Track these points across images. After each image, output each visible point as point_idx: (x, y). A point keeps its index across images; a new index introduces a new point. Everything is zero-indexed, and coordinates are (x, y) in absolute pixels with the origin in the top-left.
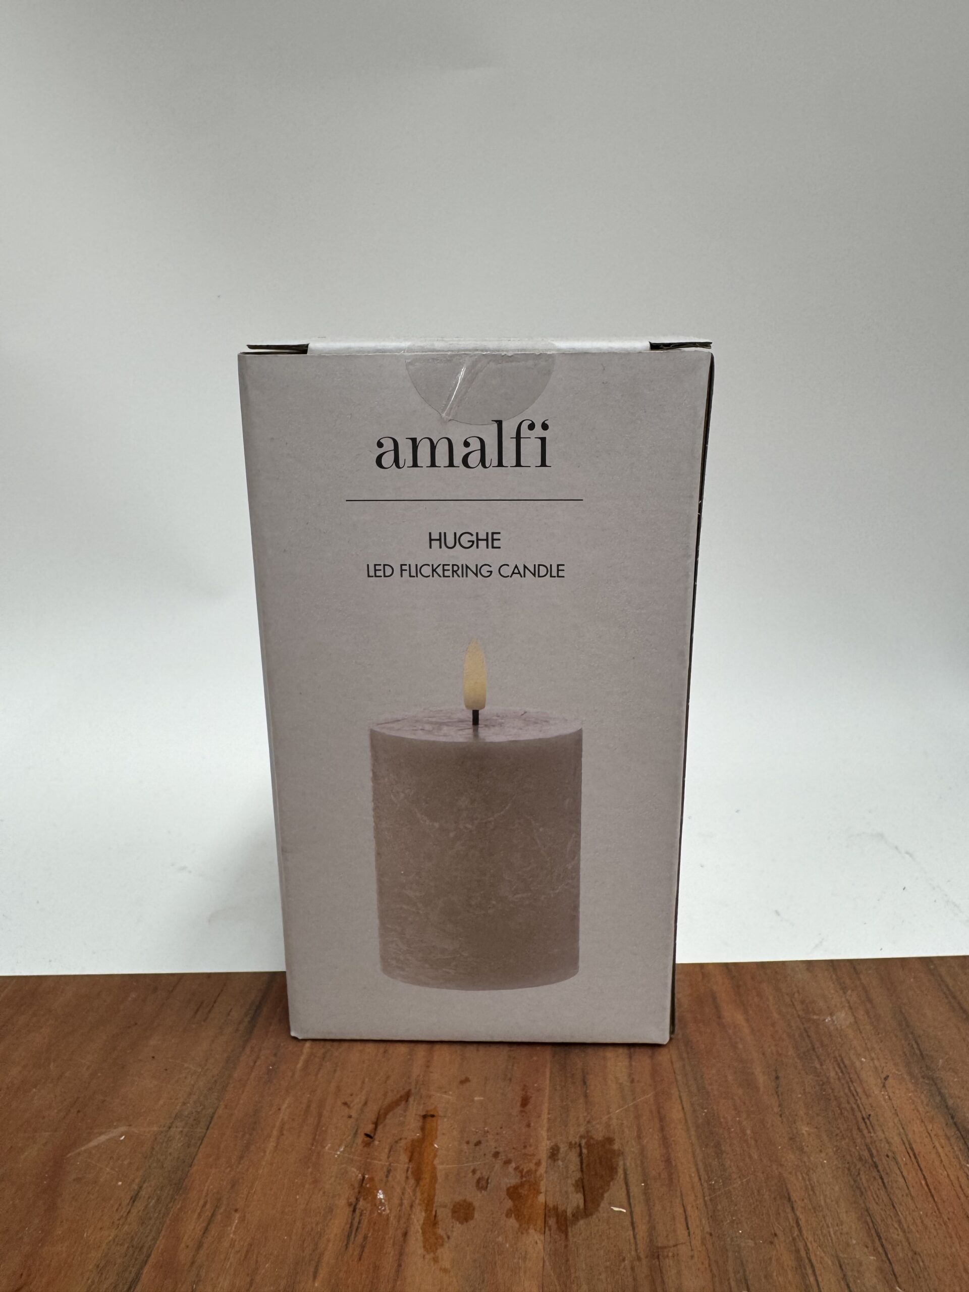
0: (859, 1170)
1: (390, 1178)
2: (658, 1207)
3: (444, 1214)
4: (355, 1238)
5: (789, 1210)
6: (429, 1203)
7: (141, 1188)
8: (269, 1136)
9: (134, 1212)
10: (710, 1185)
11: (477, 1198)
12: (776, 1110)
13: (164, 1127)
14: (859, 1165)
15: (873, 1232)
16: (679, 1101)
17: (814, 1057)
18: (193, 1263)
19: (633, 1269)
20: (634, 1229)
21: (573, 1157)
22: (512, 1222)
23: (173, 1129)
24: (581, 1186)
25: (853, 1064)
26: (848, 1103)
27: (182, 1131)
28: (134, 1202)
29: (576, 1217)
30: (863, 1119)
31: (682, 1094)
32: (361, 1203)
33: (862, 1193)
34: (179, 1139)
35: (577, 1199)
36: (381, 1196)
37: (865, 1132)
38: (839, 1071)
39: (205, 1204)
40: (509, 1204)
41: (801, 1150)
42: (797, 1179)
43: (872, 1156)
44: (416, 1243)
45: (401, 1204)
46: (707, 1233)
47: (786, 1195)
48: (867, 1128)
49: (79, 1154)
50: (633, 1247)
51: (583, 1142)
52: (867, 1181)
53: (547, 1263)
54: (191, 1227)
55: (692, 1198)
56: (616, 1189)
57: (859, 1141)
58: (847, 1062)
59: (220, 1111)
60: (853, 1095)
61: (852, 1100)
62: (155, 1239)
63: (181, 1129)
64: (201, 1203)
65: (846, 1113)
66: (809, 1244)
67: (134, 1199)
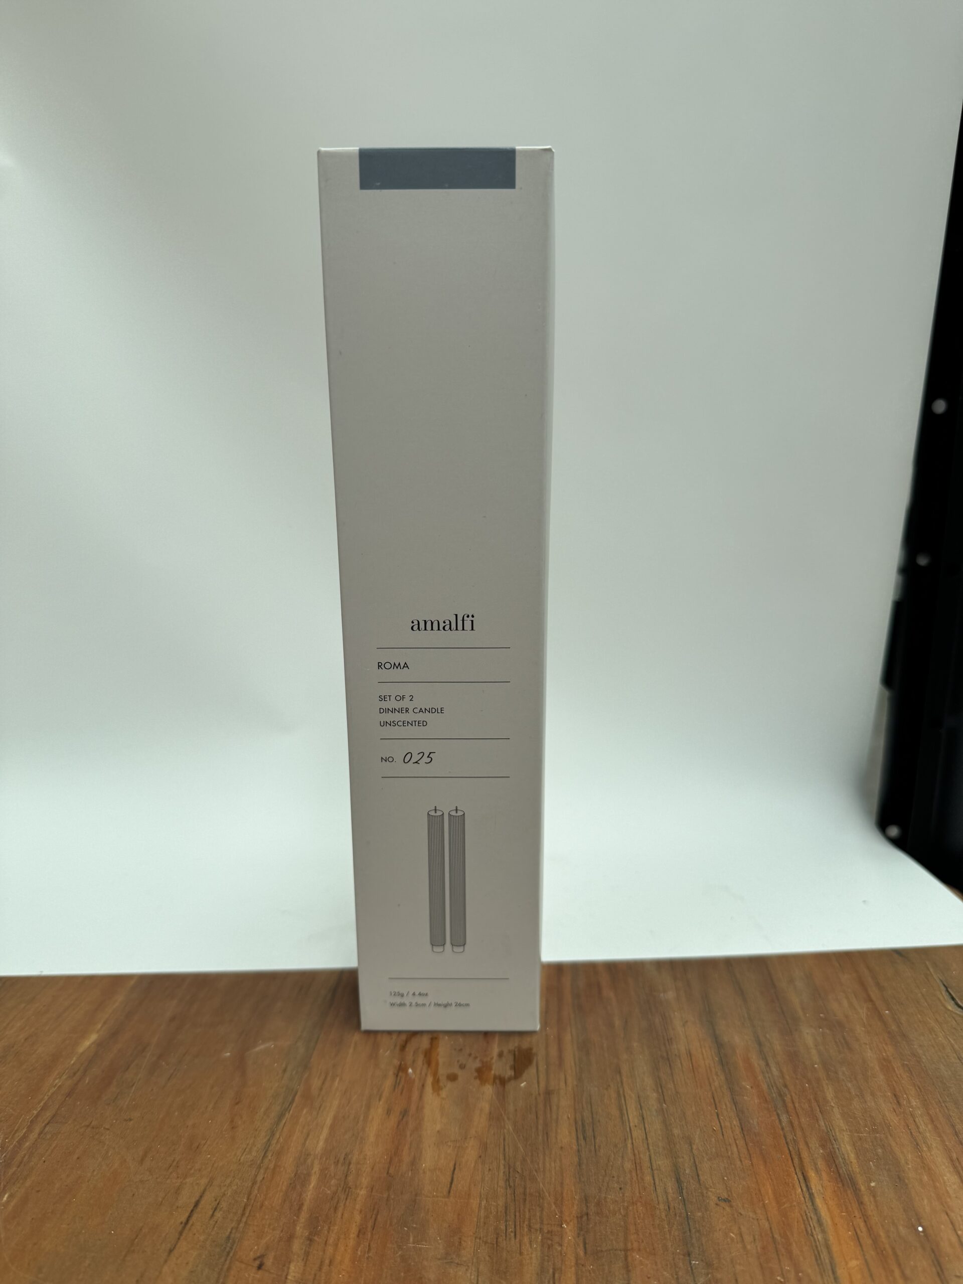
3: (443, 1079)
6: (435, 1074)
11: (459, 1072)
18: (319, 1095)
19: (536, 1099)
21: (511, 1058)
22: (478, 1082)
24: (514, 1068)
29: (510, 1079)
30: (668, 1040)
32: (400, 1074)
35: (510, 1073)
36: (410, 1071)
40: (476, 1074)
43: (667, 1055)
44: (429, 1089)
51: (516, 1050)
53: (494, 1096)
56: (532, 1070)
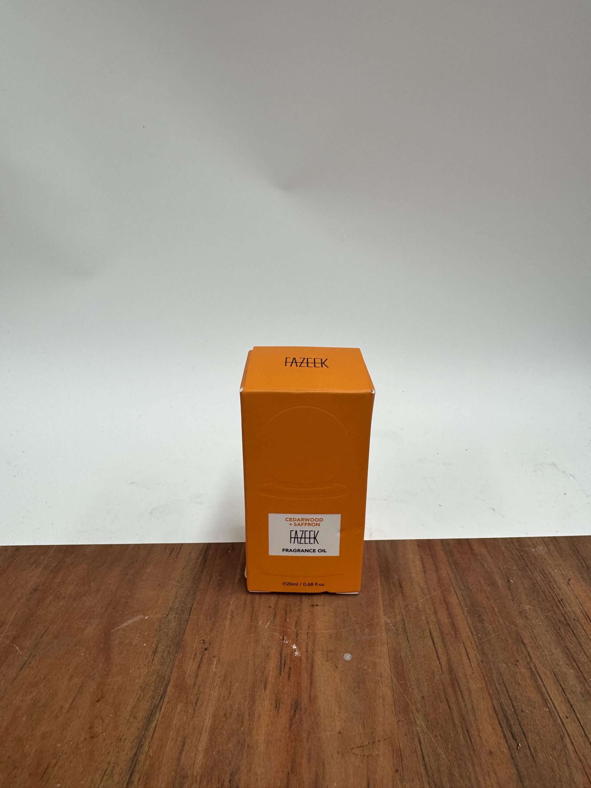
0: (560, 627)
1: (299, 638)
2: (451, 648)
4: (284, 668)
5: (523, 648)
7: (157, 647)
8: (226, 618)
9: (155, 658)
10: (478, 637)
12: (510, 598)
13: (164, 615)
14: (559, 625)
15: (571, 658)
16: (455, 594)
17: (528, 570)
20: (439, 660)
23: (170, 616)
25: (550, 573)
26: (550, 593)
27: (175, 617)
28: (155, 654)
31: (456, 590)
33: (562, 638)
34: (175, 621)
37: (561, 607)
38: (542, 576)
39: (195, 654)
41: (526, 617)
42: (526, 633)
45: (307, 651)
46: (480, 661)
47: (520, 640)
48: (562, 605)
49: (118, 630)
50: (440, 669)
52: (565, 633)
54: (191, 666)
55: (469, 644)
57: (558, 612)
58: (546, 572)
59: (195, 606)
60: (552, 589)
61: (551, 591)
62: (171, 673)
63: (174, 616)
64: (194, 653)
65: (548, 598)
66: (536, 665)
67: (155, 652)
